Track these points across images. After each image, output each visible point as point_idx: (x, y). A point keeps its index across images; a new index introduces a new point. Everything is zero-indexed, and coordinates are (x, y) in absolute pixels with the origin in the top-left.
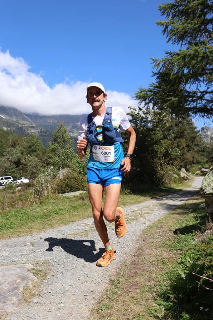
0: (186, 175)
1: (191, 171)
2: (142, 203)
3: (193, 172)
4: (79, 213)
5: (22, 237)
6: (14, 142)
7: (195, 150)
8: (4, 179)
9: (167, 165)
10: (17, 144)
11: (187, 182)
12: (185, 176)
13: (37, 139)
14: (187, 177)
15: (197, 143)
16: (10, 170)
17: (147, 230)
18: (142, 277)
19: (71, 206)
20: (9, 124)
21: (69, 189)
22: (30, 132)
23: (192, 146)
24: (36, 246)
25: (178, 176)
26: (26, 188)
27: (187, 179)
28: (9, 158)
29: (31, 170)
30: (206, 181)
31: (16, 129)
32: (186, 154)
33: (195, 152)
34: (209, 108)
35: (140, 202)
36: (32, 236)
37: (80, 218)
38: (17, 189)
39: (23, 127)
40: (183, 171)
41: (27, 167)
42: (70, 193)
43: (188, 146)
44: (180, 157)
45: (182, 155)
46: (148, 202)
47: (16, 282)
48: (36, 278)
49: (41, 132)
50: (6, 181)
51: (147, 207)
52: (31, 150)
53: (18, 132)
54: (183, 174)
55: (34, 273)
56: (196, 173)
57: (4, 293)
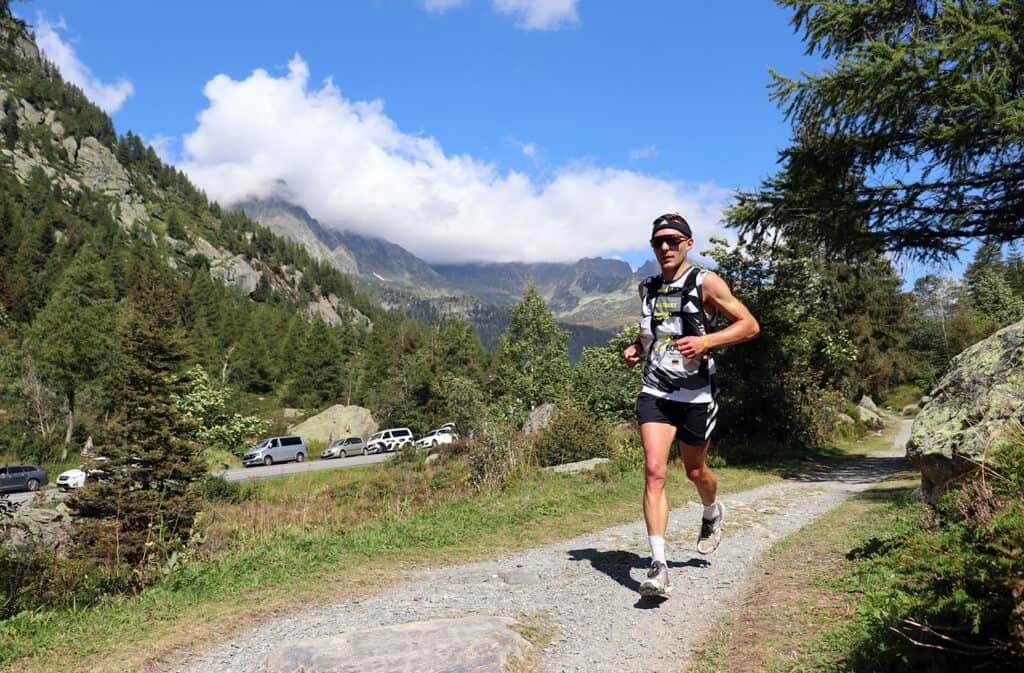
0: (875, 417)
1: (891, 404)
2: (756, 490)
3: (898, 407)
4: (597, 512)
5: (475, 564)
6: (410, 340)
7: (900, 345)
8: (391, 435)
9: (821, 388)
10: (417, 344)
11: (879, 433)
12: (872, 419)
13: (469, 331)
14: (878, 421)
15: (903, 326)
16: (404, 412)
17: (773, 550)
18: (769, 644)
19: (576, 494)
20: (394, 294)
21: (570, 454)
22: (448, 312)
23: (891, 334)
24: (511, 581)
25: (853, 418)
26: (451, 457)
27: (879, 426)
28: (402, 383)
29: (456, 412)
30: (922, 424)
31: (412, 306)
32: (872, 358)
33: (902, 350)
34: (935, 229)
35: (750, 487)
36: (497, 561)
37: (602, 523)
38: (427, 460)
39: (429, 301)
40: (868, 405)
41: (446, 404)
42: (569, 464)
43: (877, 335)
44: (857, 365)
45: (861, 360)
46: (771, 486)
47: (490, 647)
48: (529, 643)
49: (476, 311)
50: (397, 439)
51: (770, 499)
52: (454, 358)
53: (418, 314)
54: (865, 413)
55: (522, 633)
56: (904, 410)
57: (470, 666)
